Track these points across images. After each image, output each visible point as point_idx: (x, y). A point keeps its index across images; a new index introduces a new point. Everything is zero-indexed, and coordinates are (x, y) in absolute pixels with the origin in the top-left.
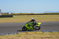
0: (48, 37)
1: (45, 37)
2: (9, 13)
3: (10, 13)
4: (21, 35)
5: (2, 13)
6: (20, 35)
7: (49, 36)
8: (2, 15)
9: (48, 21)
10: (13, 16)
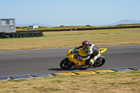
0: (128, 84)
1: (119, 82)
2: (34, 27)
3: (37, 27)
4: (64, 79)
5: (17, 28)
6: (60, 80)
7: (129, 80)
8: (17, 32)
9: (126, 43)
10: (44, 33)
